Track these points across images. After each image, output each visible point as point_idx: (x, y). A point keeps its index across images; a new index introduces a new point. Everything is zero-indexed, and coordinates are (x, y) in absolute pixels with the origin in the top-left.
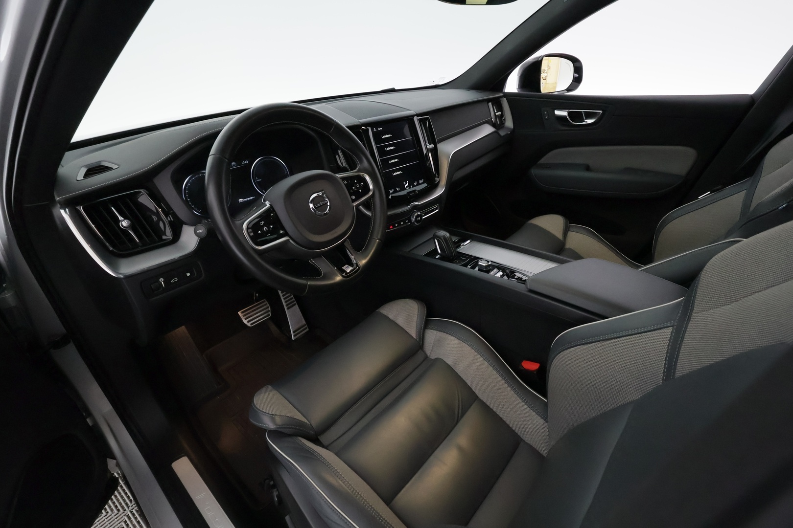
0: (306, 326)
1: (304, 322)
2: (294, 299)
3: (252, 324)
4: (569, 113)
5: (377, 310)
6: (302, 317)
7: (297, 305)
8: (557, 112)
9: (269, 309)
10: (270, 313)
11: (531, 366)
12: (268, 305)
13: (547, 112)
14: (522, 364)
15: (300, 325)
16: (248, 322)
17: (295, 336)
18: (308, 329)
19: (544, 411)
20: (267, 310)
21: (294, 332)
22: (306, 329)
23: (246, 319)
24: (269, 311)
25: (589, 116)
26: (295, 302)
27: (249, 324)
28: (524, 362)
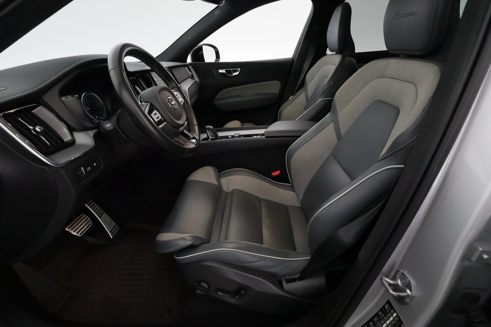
0: (117, 226)
1: (115, 224)
2: (101, 210)
3: (81, 234)
4: (226, 71)
5: (187, 180)
6: (112, 220)
7: (105, 213)
8: (220, 71)
9: (89, 219)
10: (91, 222)
11: (276, 173)
12: (87, 217)
13: (215, 71)
14: (272, 174)
15: (113, 226)
16: (77, 233)
17: (112, 235)
18: (118, 228)
19: (292, 188)
20: (88, 220)
21: (110, 232)
22: (117, 228)
23: (74, 232)
24: (89, 221)
25: (235, 71)
26: (103, 211)
27: (79, 235)
28: (272, 173)
